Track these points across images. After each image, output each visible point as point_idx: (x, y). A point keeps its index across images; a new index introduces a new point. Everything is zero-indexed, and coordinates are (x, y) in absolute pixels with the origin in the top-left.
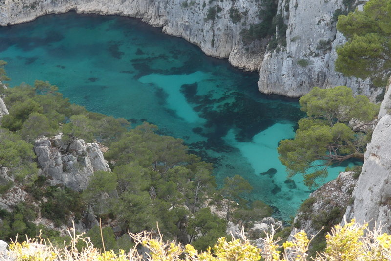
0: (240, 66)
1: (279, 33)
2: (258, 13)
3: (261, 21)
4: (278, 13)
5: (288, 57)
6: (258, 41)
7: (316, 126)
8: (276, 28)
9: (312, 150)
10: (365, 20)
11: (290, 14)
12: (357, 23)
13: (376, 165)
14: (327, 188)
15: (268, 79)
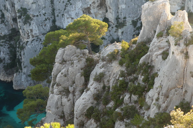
0: (5, 80)
1: (19, 65)
2: (9, 58)
3: (11, 61)
4: (17, 57)
5: (24, 74)
6: (11, 69)
7: (30, 102)
8: (17, 63)
9: (29, 111)
10: (40, 59)
11: (22, 57)
12: (37, 60)
13: (50, 114)
14: (37, 125)
15: (17, 84)
